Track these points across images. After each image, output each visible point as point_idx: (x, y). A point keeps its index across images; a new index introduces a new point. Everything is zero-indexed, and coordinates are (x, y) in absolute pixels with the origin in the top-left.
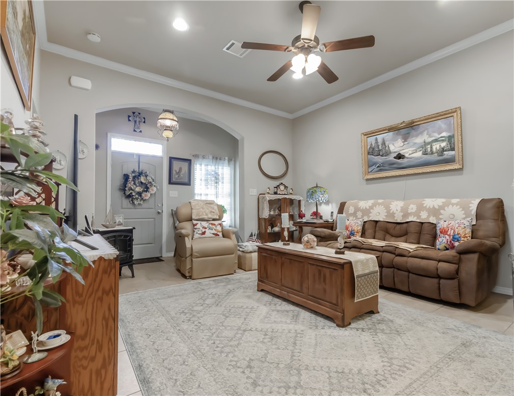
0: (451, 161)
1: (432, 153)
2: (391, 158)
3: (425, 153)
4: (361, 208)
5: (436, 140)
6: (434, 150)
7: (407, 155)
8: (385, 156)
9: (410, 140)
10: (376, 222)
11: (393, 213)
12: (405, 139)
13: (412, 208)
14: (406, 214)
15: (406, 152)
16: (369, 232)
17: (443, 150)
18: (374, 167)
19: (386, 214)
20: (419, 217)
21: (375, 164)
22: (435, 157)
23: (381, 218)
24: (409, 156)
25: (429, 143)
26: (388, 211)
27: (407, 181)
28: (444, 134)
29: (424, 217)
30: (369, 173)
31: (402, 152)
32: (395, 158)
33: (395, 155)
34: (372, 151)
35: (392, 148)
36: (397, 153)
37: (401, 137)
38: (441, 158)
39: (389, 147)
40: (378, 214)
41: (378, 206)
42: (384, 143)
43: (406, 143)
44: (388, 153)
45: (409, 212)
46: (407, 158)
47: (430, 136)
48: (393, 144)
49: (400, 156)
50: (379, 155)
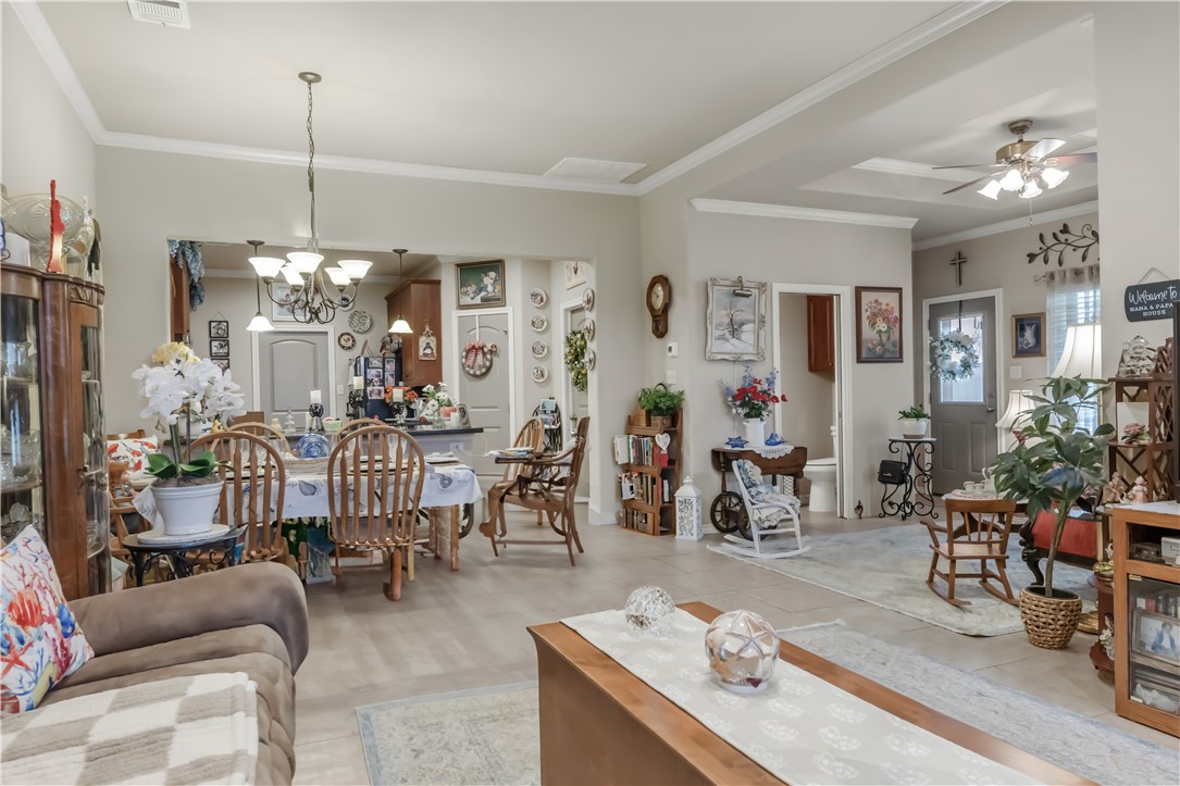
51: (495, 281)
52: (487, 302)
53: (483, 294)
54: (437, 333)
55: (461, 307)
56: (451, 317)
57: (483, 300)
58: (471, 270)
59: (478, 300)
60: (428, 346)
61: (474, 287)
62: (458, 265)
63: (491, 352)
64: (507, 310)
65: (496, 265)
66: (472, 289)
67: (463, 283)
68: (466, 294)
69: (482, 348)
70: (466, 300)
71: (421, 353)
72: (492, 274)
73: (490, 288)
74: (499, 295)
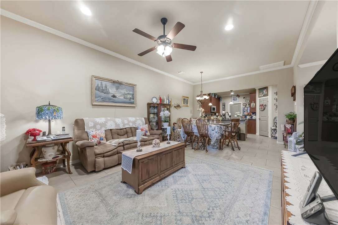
0: (133, 103)
1: (127, 99)
2: (110, 96)
3: (125, 98)
4: (99, 123)
5: (129, 94)
6: (128, 97)
7: (117, 97)
8: (106, 94)
9: (119, 90)
10: (111, 130)
11: (119, 125)
12: (117, 88)
13: (126, 122)
14: (124, 125)
15: (117, 95)
16: (109, 136)
17: (131, 99)
18: (99, 98)
19: (115, 125)
20: (129, 125)
21: (100, 97)
22: (128, 100)
23: (113, 127)
24: (119, 97)
25: (126, 94)
26: (116, 123)
27: (116, 109)
28: (131, 92)
29: (131, 125)
30: (95, 101)
31: (115, 95)
32: (111, 96)
33: (112, 95)
34: (98, 89)
35: (110, 91)
36: (113, 94)
37: (115, 87)
38: (130, 101)
39: (109, 90)
40: (111, 126)
41: (109, 121)
42: (106, 87)
43: (117, 91)
44: (108, 93)
45: (125, 123)
46: (117, 98)
47: (127, 91)
48: (111, 89)
49: (114, 96)
50: (103, 92)
51: (266, 91)
52: (264, 96)
53: (263, 94)
54: (255, 102)
55: (259, 97)
56: (258, 99)
57: (263, 95)
58: (261, 89)
59: (262, 95)
60: (253, 105)
61: (262, 93)
62: (259, 89)
63: (265, 106)
64: (268, 97)
65: (266, 88)
66: (261, 93)
67: (259, 92)
68: (260, 94)
69: (263, 105)
70: (260, 96)
71: (252, 106)
72: (265, 90)
73: (265, 93)
74: (267, 94)
